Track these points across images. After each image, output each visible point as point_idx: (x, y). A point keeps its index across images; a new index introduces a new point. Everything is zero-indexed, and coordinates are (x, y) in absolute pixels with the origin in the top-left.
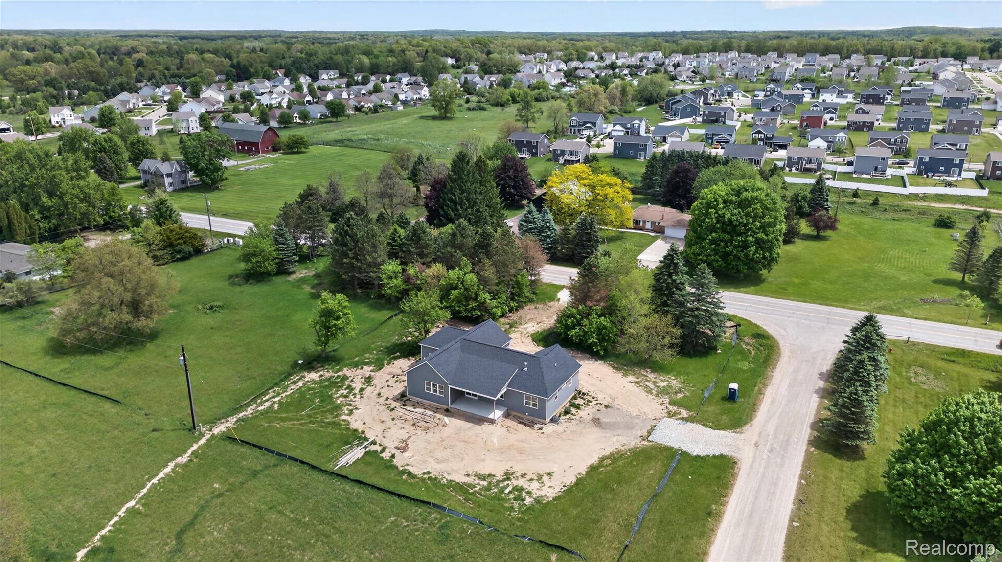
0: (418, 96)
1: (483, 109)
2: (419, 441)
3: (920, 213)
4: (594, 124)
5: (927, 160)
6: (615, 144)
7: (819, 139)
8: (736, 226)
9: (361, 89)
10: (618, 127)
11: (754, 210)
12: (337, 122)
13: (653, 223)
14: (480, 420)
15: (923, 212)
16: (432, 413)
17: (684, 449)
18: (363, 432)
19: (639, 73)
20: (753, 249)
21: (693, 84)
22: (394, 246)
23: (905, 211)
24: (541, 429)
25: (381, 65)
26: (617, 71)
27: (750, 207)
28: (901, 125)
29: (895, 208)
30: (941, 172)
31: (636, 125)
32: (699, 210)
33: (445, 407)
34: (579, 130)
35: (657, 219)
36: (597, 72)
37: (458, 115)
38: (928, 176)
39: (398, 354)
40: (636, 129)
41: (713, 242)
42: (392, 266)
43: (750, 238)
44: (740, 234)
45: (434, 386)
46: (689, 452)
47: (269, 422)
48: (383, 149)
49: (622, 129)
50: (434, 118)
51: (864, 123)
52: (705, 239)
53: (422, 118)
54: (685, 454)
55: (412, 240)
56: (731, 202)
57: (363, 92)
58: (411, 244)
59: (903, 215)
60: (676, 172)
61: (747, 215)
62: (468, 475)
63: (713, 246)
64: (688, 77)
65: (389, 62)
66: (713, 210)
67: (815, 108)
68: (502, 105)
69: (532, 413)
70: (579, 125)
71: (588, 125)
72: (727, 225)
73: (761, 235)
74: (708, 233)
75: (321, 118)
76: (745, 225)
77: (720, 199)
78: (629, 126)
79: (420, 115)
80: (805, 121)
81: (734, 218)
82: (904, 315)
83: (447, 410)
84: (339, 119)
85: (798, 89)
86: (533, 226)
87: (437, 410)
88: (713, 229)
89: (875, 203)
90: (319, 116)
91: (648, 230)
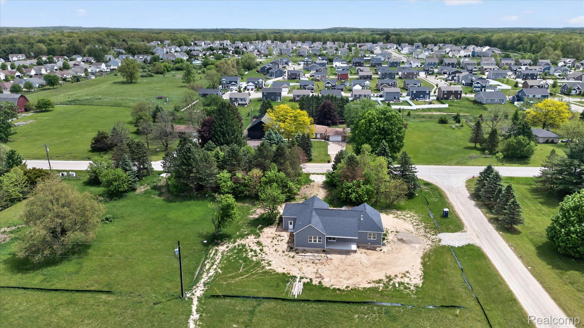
0: (99, 70)
1: (152, 76)
2: (324, 271)
3: (429, 118)
4: (236, 82)
5: (415, 92)
6: (263, 93)
7: (358, 85)
8: (387, 130)
9: (54, 66)
10: (251, 84)
11: (394, 121)
12: (53, 89)
13: (321, 134)
14: (348, 252)
15: (431, 117)
16: (318, 254)
17: (451, 245)
18: (289, 274)
19: (227, 53)
20: (396, 141)
21: (261, 59)
22: (219, 162)
23: (423, 117)
24: (381, 250)
25: (57, 50)
26: (215, 51)
27: (392, 120)
28: (383, 76)
29: (418, 116)
30: (421, 98)
31: (260, 82)
32: (365, 124)
33: (322, 249)
34: (227, 86)
35: (323, 132)
36: (204, 52)
37: (140, 80)
38: (417, 100)
39: (260, 226)
40: (261, 84)
41: (375, 140)
42: (225, 174)
43: (394, 136)
44: (389, 135)
45: (314, 238)
46: (454, 245)
47: (226, 281)
48: (109, 105)
49: (253, 84)
50: (123, 83)
51: (367, 76)
52: (371, 139)
53: (115, 83)
54: (452, 247)
55: (232, 157)
56: (381, 118)
57: (56, 68)
58: (232, 160)
59: (423, 119)
60: (324, 106)
61: (391, 124)
62: (369, 283)
63: (376, 142)
64: (257, 55)
65: (63, 48)
66: (373, 124)
67: (338, 70)
68: (161, 73)
69: (372, 242)
70: (227, 83)
71: (233, 83)
72: (382, 131)
73: (398, 134)
74: (372, 136)
75: (39, 87)
76: (391, 130)
77: (376, 118)
78: (256, 83)
79: (113, 81)
80: (340, 76)
81: (386, 126)
82: (468, 165)
83: (324, 251)
84: (55, 87)
85: (320, 60)
86: (274, 142)
87: (317, 252)
88: (375, 134)
89: (409, 114)
90: (37, 85)
91: (318, 139)
